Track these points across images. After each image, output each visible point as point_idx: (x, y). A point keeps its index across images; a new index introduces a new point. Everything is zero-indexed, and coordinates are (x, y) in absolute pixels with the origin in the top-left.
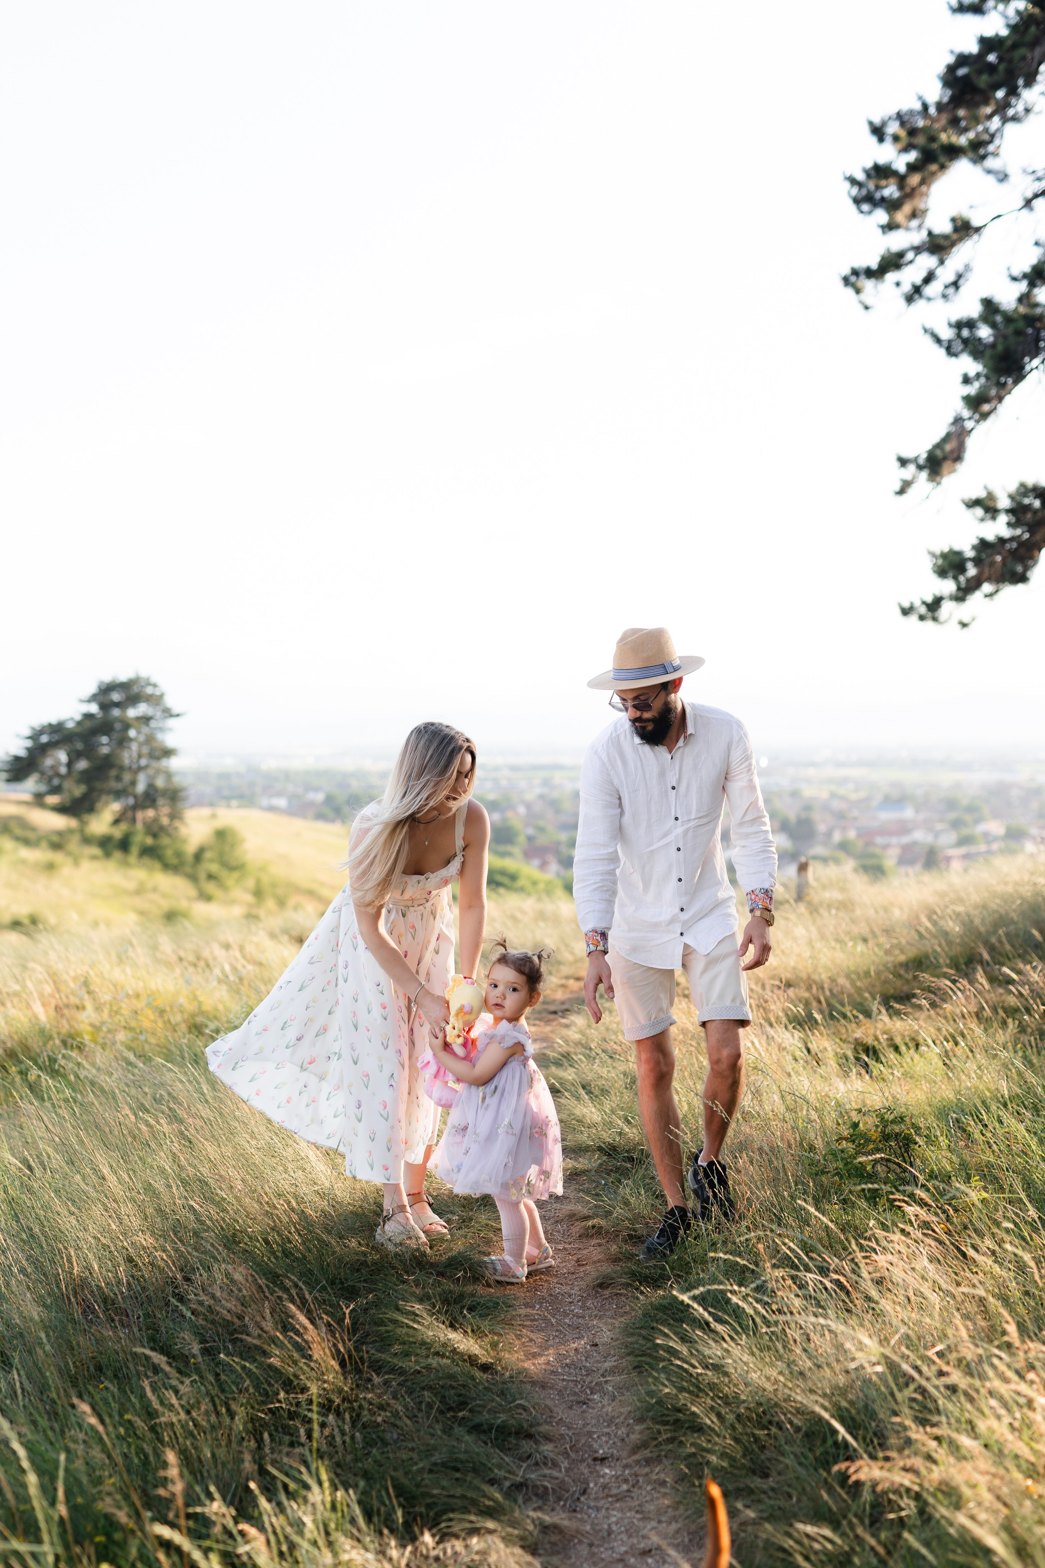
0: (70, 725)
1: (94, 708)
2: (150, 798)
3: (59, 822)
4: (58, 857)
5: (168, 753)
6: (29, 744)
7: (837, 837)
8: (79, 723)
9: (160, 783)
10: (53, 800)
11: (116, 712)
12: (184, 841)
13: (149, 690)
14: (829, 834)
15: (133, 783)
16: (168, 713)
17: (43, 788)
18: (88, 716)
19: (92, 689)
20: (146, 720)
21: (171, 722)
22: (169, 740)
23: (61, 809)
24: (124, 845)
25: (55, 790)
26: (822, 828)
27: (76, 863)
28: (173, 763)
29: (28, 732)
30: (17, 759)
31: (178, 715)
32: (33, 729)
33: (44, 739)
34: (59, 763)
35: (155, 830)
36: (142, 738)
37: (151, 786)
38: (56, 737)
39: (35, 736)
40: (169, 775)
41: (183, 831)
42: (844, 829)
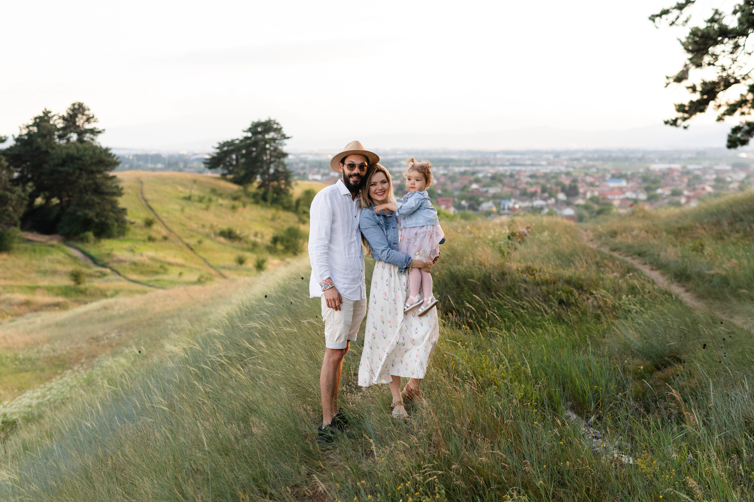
0: (237, 142)
1: (249, 135)
2: (276, 176)
3: (235, 187)
4: (237, 203)
5: (285, 155)
6: (218, 151)
7: (589, 195)
8: (241, 141)
9: (281, 169)
10: (230, 177)
11: (260, 136)
12: (291, 196)
13: (275, 126)
14: (585, 194)
15: (268, 168)
16: (284, 137)
17: (226, 172)
18: (247, 138)
19: (248, 126)
20: (274, 140)
21: (285, 141)
22: (285, 149)
23: (235, 181)
24: (264, 198)
25: (230, 172)
26: (581, 190)
27: (244, 206)
28: (286, 160)
29: (217, 145)
30: (213, 158)
31: (288, 138)
32: (220, 144)
33: (225, 149)
34: (232, 159)
35: (279, 191)
36: (272, 148)
37: (276, 171)
38: (231, 148)
39: (222, 146)
40: (284, 165)
41: (291, 191)
42: (592, 191)
